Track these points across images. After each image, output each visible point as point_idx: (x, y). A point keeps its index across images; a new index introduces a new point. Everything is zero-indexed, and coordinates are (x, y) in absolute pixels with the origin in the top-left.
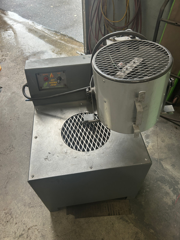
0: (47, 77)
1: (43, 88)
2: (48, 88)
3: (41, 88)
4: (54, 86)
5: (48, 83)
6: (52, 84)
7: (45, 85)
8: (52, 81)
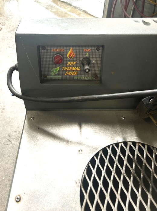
0: (62, 55)
1: (48, 78)
2: (59, 77)
3: (45, 76)
4: (71, 76)
5: (61, 68)
6: (69, 71)
7: (55, 72)
8: (69, 66)
